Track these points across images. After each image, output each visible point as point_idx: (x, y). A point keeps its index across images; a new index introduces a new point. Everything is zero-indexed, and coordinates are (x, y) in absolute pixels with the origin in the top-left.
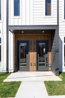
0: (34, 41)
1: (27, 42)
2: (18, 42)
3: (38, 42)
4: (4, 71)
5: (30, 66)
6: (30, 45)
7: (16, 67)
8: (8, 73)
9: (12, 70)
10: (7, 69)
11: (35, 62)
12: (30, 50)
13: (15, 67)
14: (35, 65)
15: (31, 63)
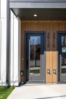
0: (54, 33)
1: (42, 34)
2: (27, 34)
3: (60, 34)
4: (2, 83)
5: (47, 75)
6: (47, 39)
7: (23, 77)
8: (9, 87)
9: (16, 81)
10: (8, 81)
11: (56, 67)
12: (47, 48)
13: (21, 76)
14: (55, 73)
15: (49, 70)
